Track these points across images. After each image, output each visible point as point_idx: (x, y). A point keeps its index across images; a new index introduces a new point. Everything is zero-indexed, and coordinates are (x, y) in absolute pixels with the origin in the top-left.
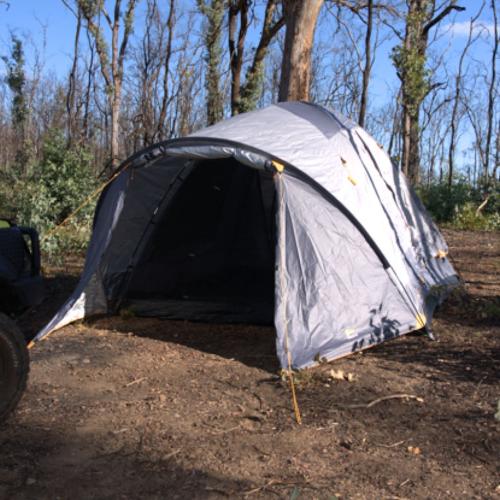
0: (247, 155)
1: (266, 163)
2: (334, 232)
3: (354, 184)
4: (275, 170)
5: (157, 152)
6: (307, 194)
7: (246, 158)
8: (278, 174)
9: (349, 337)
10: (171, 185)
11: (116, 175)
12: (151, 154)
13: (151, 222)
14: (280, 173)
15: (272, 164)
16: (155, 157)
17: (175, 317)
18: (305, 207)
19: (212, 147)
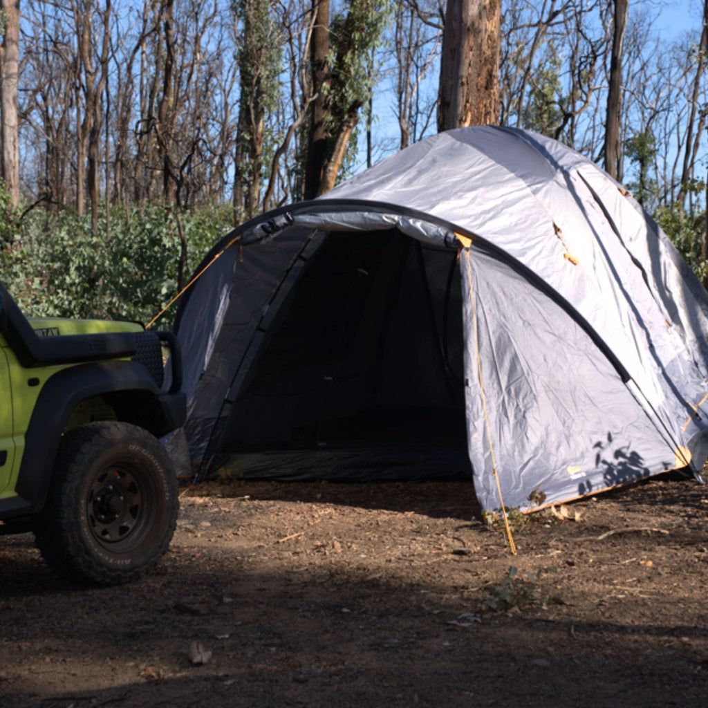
0: (419, 224)
1: (446, 236)
2: (546, 331)
3: (575, 264)
4: (459, 245)
5: (281, 221)
6: (506, 278)
7: (417, 230)
8: (463, 251)
9: (574, 477)
10: (288, 271)
11: (217, 256)
12: (272, 224)
13: (259, 329)
14: (467, 249)
15: (455, 237)
16: (278, 228)
17: (305, 476)
18: (503, 298)
19: (366, 214)
